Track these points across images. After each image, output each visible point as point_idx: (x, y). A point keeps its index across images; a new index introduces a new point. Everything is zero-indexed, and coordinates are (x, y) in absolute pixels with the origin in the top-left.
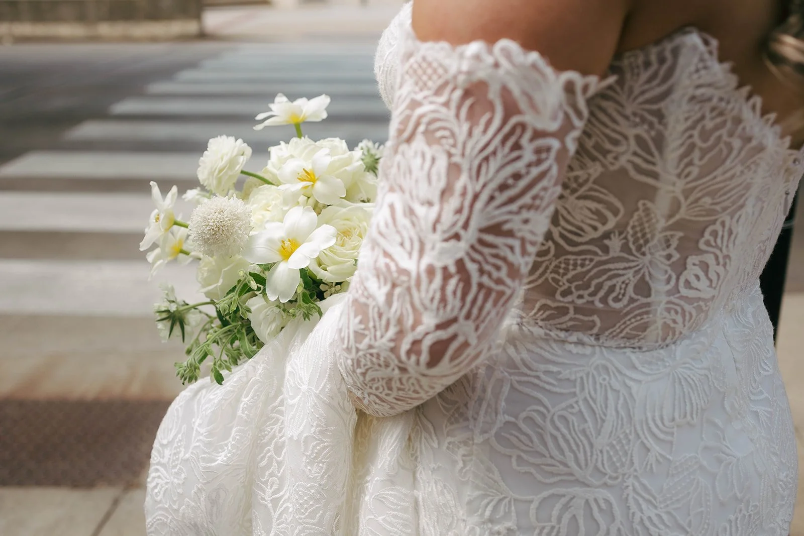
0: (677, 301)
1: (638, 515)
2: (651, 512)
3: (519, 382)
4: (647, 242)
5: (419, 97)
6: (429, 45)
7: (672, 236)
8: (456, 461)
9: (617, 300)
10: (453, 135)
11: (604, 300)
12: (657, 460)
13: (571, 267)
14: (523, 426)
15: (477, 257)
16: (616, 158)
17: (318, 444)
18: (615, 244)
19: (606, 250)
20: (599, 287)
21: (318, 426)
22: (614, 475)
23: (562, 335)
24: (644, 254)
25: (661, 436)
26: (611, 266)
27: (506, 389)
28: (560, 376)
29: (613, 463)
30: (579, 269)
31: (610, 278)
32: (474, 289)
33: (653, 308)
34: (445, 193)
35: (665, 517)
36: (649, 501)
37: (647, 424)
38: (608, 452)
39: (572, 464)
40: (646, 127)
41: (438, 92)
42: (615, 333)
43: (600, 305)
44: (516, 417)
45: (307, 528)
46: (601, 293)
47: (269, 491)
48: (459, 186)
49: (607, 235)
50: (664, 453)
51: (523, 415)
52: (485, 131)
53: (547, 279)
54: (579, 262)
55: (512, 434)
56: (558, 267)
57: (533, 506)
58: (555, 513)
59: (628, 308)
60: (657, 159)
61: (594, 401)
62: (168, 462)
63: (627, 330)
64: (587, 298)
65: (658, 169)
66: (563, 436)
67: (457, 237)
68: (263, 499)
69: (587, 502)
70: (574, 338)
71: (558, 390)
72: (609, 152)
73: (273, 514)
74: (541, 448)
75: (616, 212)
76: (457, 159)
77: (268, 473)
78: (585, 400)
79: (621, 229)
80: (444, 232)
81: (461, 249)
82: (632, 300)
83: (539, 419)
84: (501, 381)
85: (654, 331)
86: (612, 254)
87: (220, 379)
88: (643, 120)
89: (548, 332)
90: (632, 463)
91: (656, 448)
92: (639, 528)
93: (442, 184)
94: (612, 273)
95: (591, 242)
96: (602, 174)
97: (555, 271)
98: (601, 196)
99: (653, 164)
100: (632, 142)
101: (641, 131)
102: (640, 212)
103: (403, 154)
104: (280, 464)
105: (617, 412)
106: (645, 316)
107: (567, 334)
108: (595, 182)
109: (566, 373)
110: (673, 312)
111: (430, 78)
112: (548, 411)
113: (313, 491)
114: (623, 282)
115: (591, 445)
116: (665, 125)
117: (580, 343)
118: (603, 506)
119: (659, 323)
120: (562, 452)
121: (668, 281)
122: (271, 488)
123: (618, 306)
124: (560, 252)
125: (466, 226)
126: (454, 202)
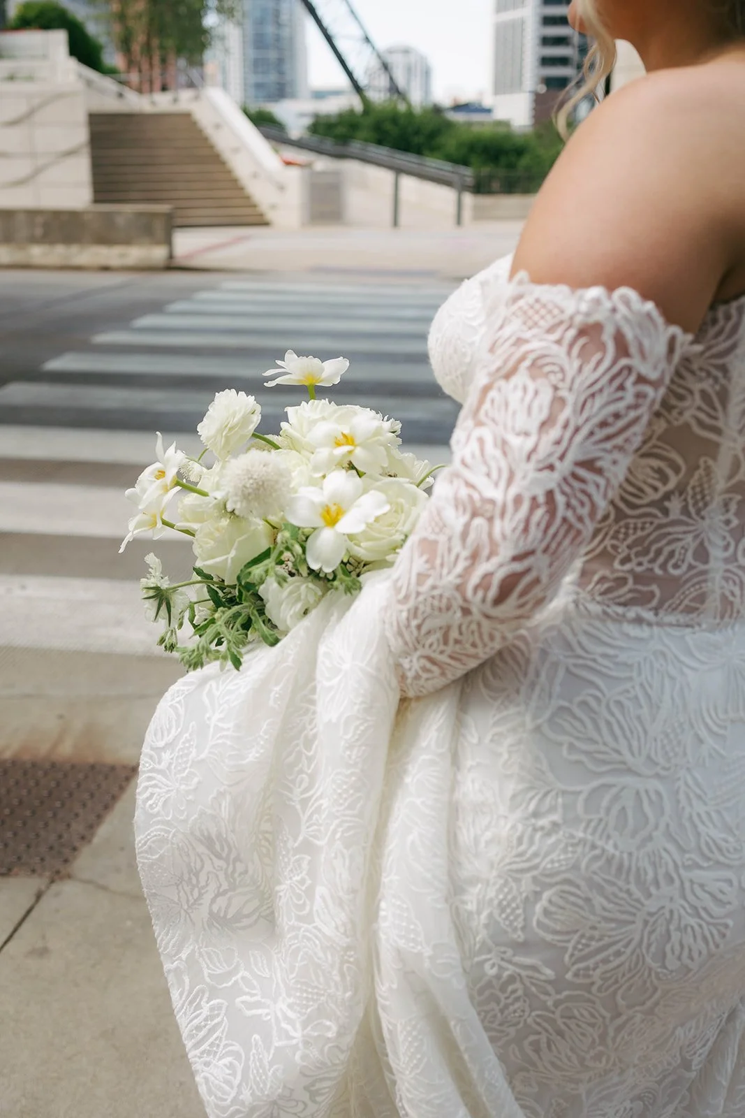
0: (735, 570)
1: (688, 810)
2: (699, 808)
3: (575, 665)
4: (706, 505)
5: (528, 335)
6: (545, 288)
7: (731, 499)
8: (500, 755)
9: (676, 566)
10: (562, 370)
11: (663, 566)
12: (711, 756)
13: (631, 531)
14: (577, 711)
15: (567, 489)
16: (681, 413)
17: (361, 724)
18: (675, 505)
19: (666, 512)
20: (659, 552)
21: (362, 702)
22: (667, 765)
23: (620, 610)
24: (703, 518)
25: (715, 729)
26: (670, 529)
27: (561, 673)
28: (618, 660)
29: (666, 753)
30: (639, 533)
31: (669, 543)
32: (558, 521)
33: (711, 575)
34: (545, 425)
35: (714, 815)
36: (699, 797)
37: (702, 715)
38: (662, 741)
39: (625, 751)
40: (711, 381)
41: (550, 330)
42: (674, 606)
43: (658, 572)
44: (571, 701)
45: (346, 821)
46: (661, 559)
47: (297, 791)
48: (562, 418)
49: (667, 496)
50: (716, 747)
51: (578, 699)
52: (595, 369)
53: (605, 548)
54: (639, 525)
55: (565, 720)
56: (617, 532)
57: (581, 798)
58: (605, 803)
59: (687, 576)
60: (720, 414)
61: (651, 686)
62: (169, 768)
63: (686, 602)
64: (646, 565)
65: (720, 424)
66: (618, 722)
67: (551, 467)
68: (290, 799)
69: (638, 793)
70: (632, 612)
71: (614, 674)
72: (674, 407)
73: (301, 815)
74: (596, 736)
75: (677, 470)
76: (563, 393)
77: (296, 769)
78: (642, 685)
79: (681, 489)
80: (539, 461)
81: (552, 480)
82: (691, 567)
83: (593, 703)
84: (555, 665)
85: (713, 602)
86: (672, 517)
87: (237, 663)
88: (709, 374)
89: (605, 608)
90: (685, 754)
91: (710, 741)
92: (687, 824)
93: (544, 415)
94: (671, 537)
95: (652, 504)
96: (666, 431)
97: (615, 537)
98: (665, 453)
99: (716, 418)
100: (697, 396)
101: (707, 385)
102: (701, 471)
103: (499, 390)
104: (310, 760)
105: (673, 699)
106: (703, 585)
107: (625, 609)
108: (659, 439)
109: (623, 657)
110: (731, 582)
111: (543, 317)
112: (604, 695)
113: (353, 778)
114: (683, 548)
115: (645, 732)
116: (729, 379)
117: (639, 621)
118: (654, 797)
119: (717, 595)
120: (616, 739)
121: (726, 548)
122: (299, 787)
123: (676, 572)
124: (620, 515)
125: (562, 458)
126: (555, 433)
